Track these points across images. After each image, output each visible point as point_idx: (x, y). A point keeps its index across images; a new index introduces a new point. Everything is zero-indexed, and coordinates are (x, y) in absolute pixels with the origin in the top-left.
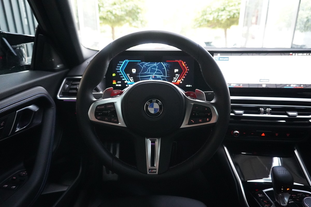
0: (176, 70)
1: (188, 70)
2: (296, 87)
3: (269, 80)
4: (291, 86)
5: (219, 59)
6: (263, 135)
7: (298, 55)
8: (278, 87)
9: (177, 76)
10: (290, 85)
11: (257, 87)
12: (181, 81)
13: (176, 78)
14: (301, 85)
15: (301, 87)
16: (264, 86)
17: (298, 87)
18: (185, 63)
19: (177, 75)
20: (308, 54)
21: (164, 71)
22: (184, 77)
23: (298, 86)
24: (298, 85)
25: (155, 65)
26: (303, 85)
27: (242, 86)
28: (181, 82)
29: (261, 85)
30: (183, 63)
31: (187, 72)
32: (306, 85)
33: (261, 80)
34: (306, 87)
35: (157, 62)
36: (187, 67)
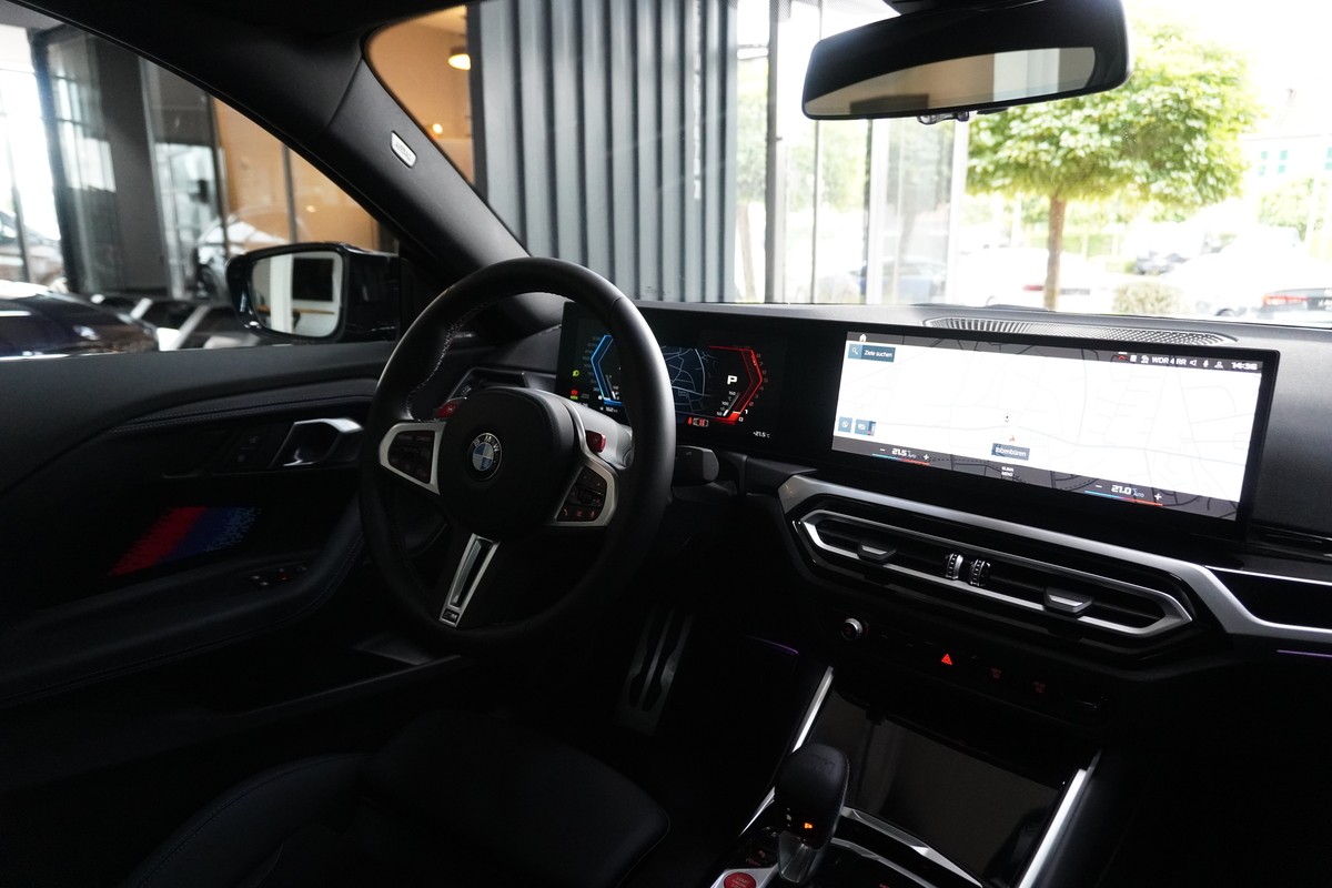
0: (731, 379)
1: (766, 380)
2: (1135, 497)
3: (1027, 451)
4: (1115, 489)
5: (863, 352)
6: (947, 660)
7: (1151, 363)
8: (1059, 486)
9: (733, 397)
10: (1108, 484)
11: (979, 472)
12: (741, 416)
13: (730, 403)
14: (1154, 491)
15: (1155, 500)
16: (1007, 474)
17: (1141, 498)
18: (759, 356)
19: (734, 393)
20: (1194, 362)
21: (698, 376)
22: (752, 404)
23: (1142, 495)
24: (1141, 489)
25: (678, 354)
26: (1162, 492)
27: (929, 461)
28: (741, 419)
29: (997, 467)
30: (753, 357)
31: (762, 388)
32: (1174, 494)
33: (997, 450)
34: (1178, 505)
35: (685, 347)
36: (764, 372)
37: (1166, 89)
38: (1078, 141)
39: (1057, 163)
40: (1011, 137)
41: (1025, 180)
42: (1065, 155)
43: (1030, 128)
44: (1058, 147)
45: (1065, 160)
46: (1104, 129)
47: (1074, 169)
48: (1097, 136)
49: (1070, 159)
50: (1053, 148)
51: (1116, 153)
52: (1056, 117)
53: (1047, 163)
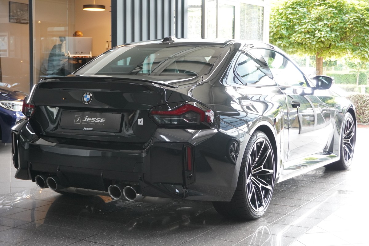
37: (355, 14)
38: (321, 34)
39: (314, 43)
40: (295, 32)
41: (302, 49)
42: (318, 40)
43: (302, 28)
44: (315, 37)
45: (317, 42)
46: (332, 30)
47: (322, 45)
48: (329, 33)
49: (319, 41)
50: (312, 37)
51: (339, 39)
52: (313, 24)
53: (310, 43)
